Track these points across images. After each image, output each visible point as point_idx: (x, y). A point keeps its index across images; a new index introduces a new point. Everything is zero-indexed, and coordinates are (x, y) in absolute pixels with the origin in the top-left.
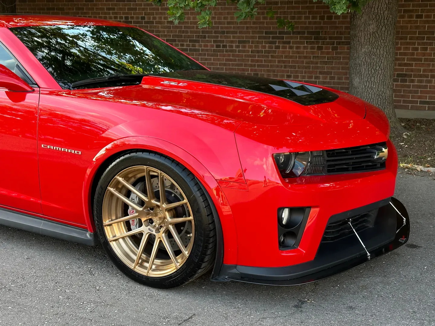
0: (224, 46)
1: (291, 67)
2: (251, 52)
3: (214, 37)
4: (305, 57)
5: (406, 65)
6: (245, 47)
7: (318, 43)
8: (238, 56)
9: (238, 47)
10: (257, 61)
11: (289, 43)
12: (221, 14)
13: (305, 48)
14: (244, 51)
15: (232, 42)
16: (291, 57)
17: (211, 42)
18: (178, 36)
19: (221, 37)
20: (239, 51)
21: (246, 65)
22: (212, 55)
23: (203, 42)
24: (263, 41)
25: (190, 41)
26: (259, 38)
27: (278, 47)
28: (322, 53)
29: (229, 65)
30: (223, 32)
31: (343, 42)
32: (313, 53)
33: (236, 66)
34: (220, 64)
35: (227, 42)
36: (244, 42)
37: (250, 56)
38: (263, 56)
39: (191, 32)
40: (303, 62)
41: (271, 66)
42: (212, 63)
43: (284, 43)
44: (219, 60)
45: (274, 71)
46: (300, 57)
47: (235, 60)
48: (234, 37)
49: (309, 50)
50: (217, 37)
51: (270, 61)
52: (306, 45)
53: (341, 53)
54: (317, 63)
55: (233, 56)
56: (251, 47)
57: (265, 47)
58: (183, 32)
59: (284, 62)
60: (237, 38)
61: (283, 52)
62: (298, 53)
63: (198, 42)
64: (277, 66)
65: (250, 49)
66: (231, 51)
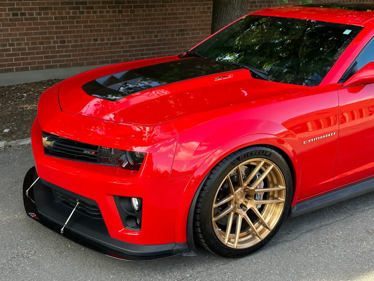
0: (23, 14)
1: (96, 31)
2: (55, 19)
3: (9, 5)
4: (109, 21)
5: (183, 22)
6: (47, 14)
7: (118, 7)
8: (40, 24)
9: (39, 14)
10: (63, 28)
11: (92, 8)
13: (108, 12)
14: (47, 19)
15: (32, 9)
16: (96, 21)
17: (5, 10)
19: (18, 4)
20: (41, 19)
21: (50, 33)
22: (8, 25)
24: (66, 7)
26: (62, 3)
27: (82, 13)
28: (122, 16)
29: (31, 34)
31: (138, 6)
32: (115, 16)
33: (39, 34)
34: (20, 34)
35: (26, 9)
36: (46, 9)
37: (54, 23)
38: (68, 23)
40: (107, 25)
41: (78, 31)
42: (10, 34)
43: (88, 8)
44: (17, 30)
45: (81, 36)
46: (104, 21)
47: (38, 29)
48: (33, 4)
49: (111, 14)
50: (13, 4)
51: (76, 27)
52: (108, 9)
53: (138, 15)
54: (119, 26)
55: (35, 24)
56: (54, 13)
57: (69, 13)
59: (90, 26)
60: (37, 5)
61: (88, 17)
62: (102, 17)
64: (84, 31)
65: (53, 16)
66: (31, 19)
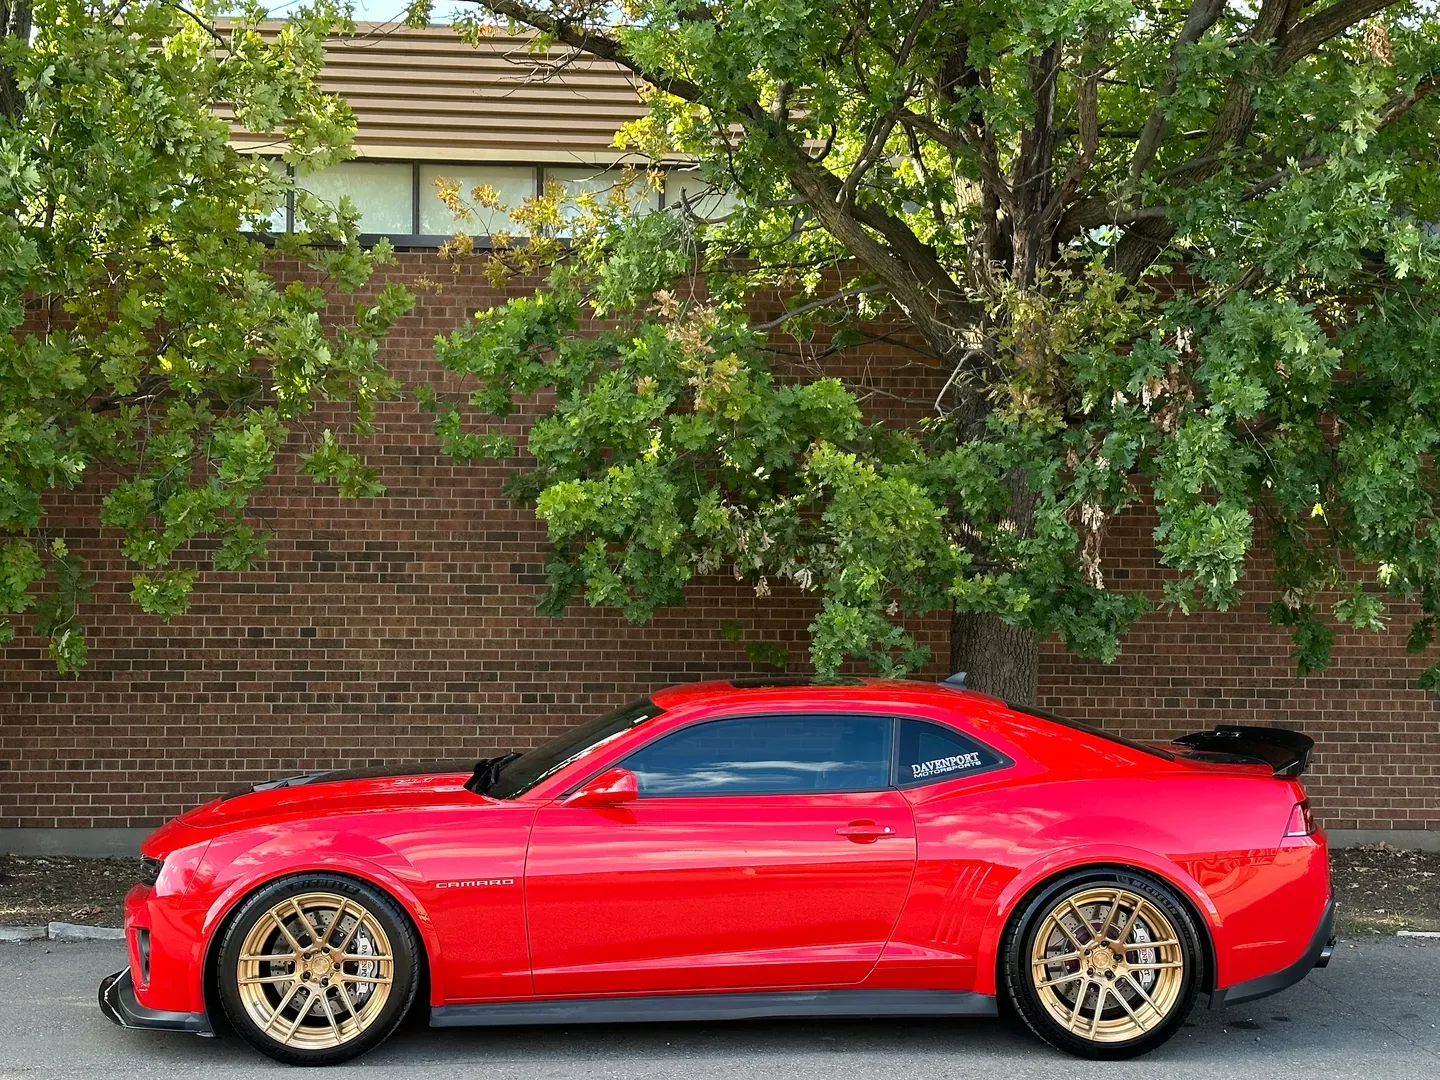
0: (547, 699)
3: (518, 677)
6: (601, 699)
9: (583, 699)
12: (537, 623)
14: (600, 709)
15: (567, 688)
17: (509, 688)
18: (415, 676)
19: (538, 677)
20: (586, 709)
22: (513, 721)
23: (487, 688)
24: (647, 685)
25: (451, 688)
26: (639, 677)
30: (544, 666)
34: (536, 742)
35: (554, 687)
36: (600, 688)
39: (453, 666)
42: (513, 739)
44: (531, 731)
48: (572, 677)
50: (528, 677)
55: (571, 720)
56: (617, 699)
58: (431, 665)
60: (580, 680)
63: (474, 688)
65: (616, 705)
66: (564, 709)
